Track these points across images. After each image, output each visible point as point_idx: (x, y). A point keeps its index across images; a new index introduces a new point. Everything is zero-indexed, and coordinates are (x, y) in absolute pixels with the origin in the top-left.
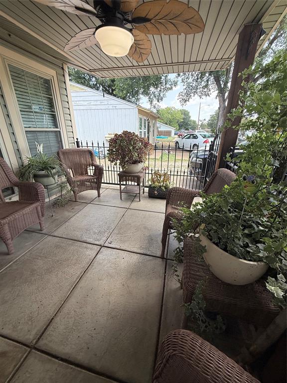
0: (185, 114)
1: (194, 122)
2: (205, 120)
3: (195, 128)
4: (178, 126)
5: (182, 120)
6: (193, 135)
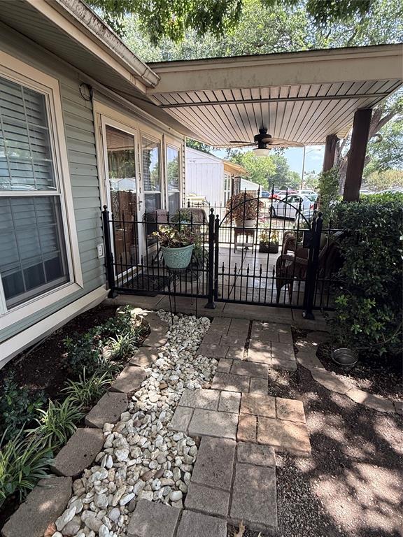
0: (279, 164)
1: (296, 176)
2: (314, 172)
3: (297, 185)
4: (267, 183)
5: (274, 173)
6: (295, 197)
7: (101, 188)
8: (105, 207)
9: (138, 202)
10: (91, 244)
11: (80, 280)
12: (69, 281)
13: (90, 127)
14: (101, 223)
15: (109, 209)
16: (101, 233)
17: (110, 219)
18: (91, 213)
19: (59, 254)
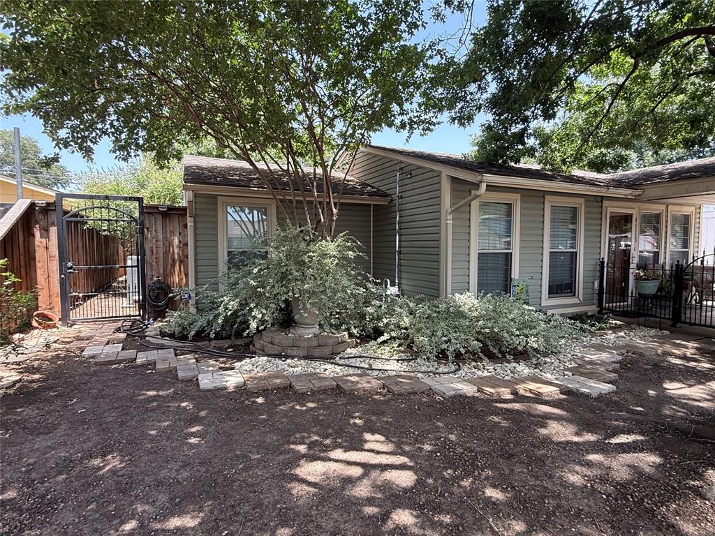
7: (602, 248)
8: (603, 259)
9: (631, 257)
10: (591, 279)
11: (581, 297)
12: (575, 295)
13: (600, 216)
14: (599, 268)
15: (606, 260)
16: (598, 274)
17: (605, 265)
18: (593, 262)
19: (572, 281)
